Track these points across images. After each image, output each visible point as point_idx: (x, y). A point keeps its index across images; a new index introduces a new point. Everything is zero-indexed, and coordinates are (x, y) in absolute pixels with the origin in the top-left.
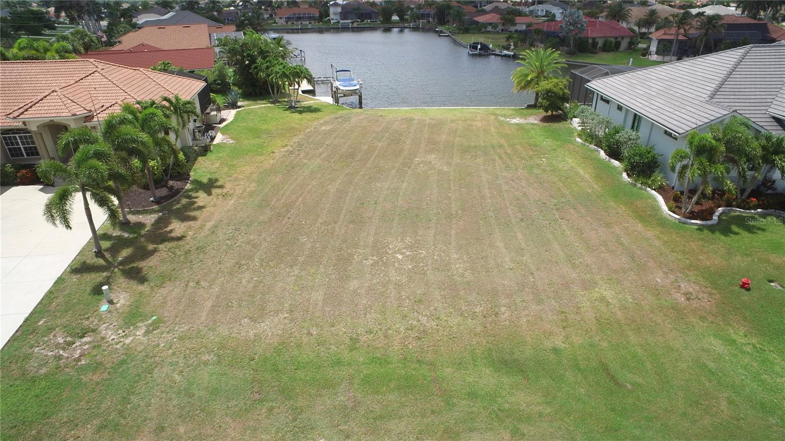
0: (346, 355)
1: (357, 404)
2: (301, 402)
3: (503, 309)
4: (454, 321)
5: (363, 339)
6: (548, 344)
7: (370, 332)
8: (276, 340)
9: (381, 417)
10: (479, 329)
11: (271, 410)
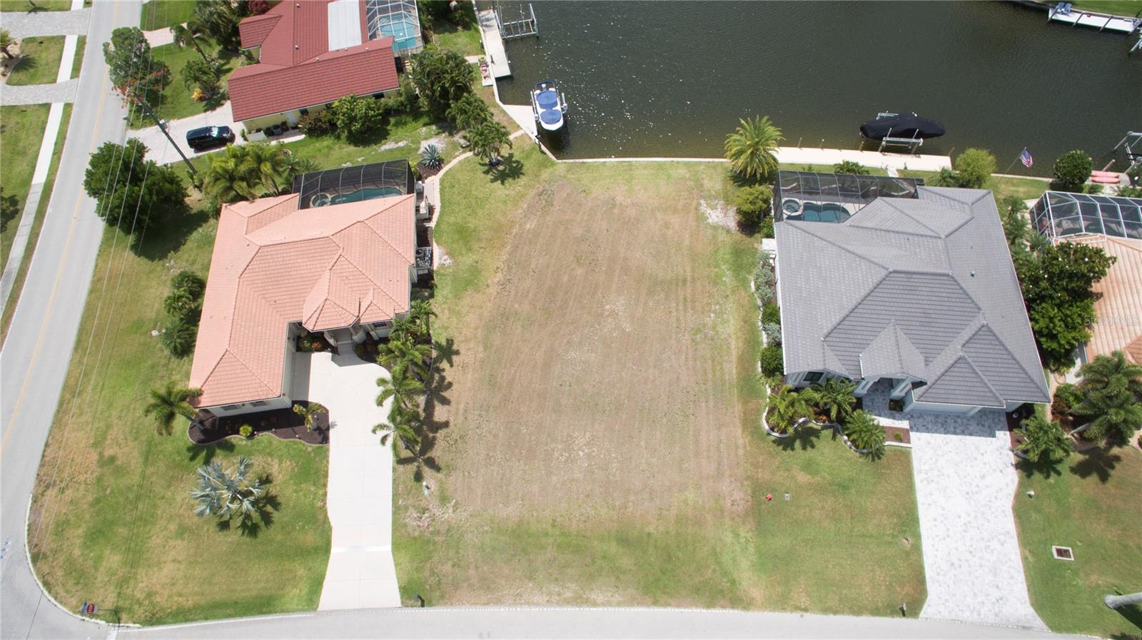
0: (550, 531)
1: (555, 559)
2: (532, 557)
3: (630, 504)
4: (603, 511)
5: (558, 520)
6: (647, 530)
7: (562, 516)
8: (517, 519)
9: (565, 567)
10: (615, 517)
11: (519, 560)
